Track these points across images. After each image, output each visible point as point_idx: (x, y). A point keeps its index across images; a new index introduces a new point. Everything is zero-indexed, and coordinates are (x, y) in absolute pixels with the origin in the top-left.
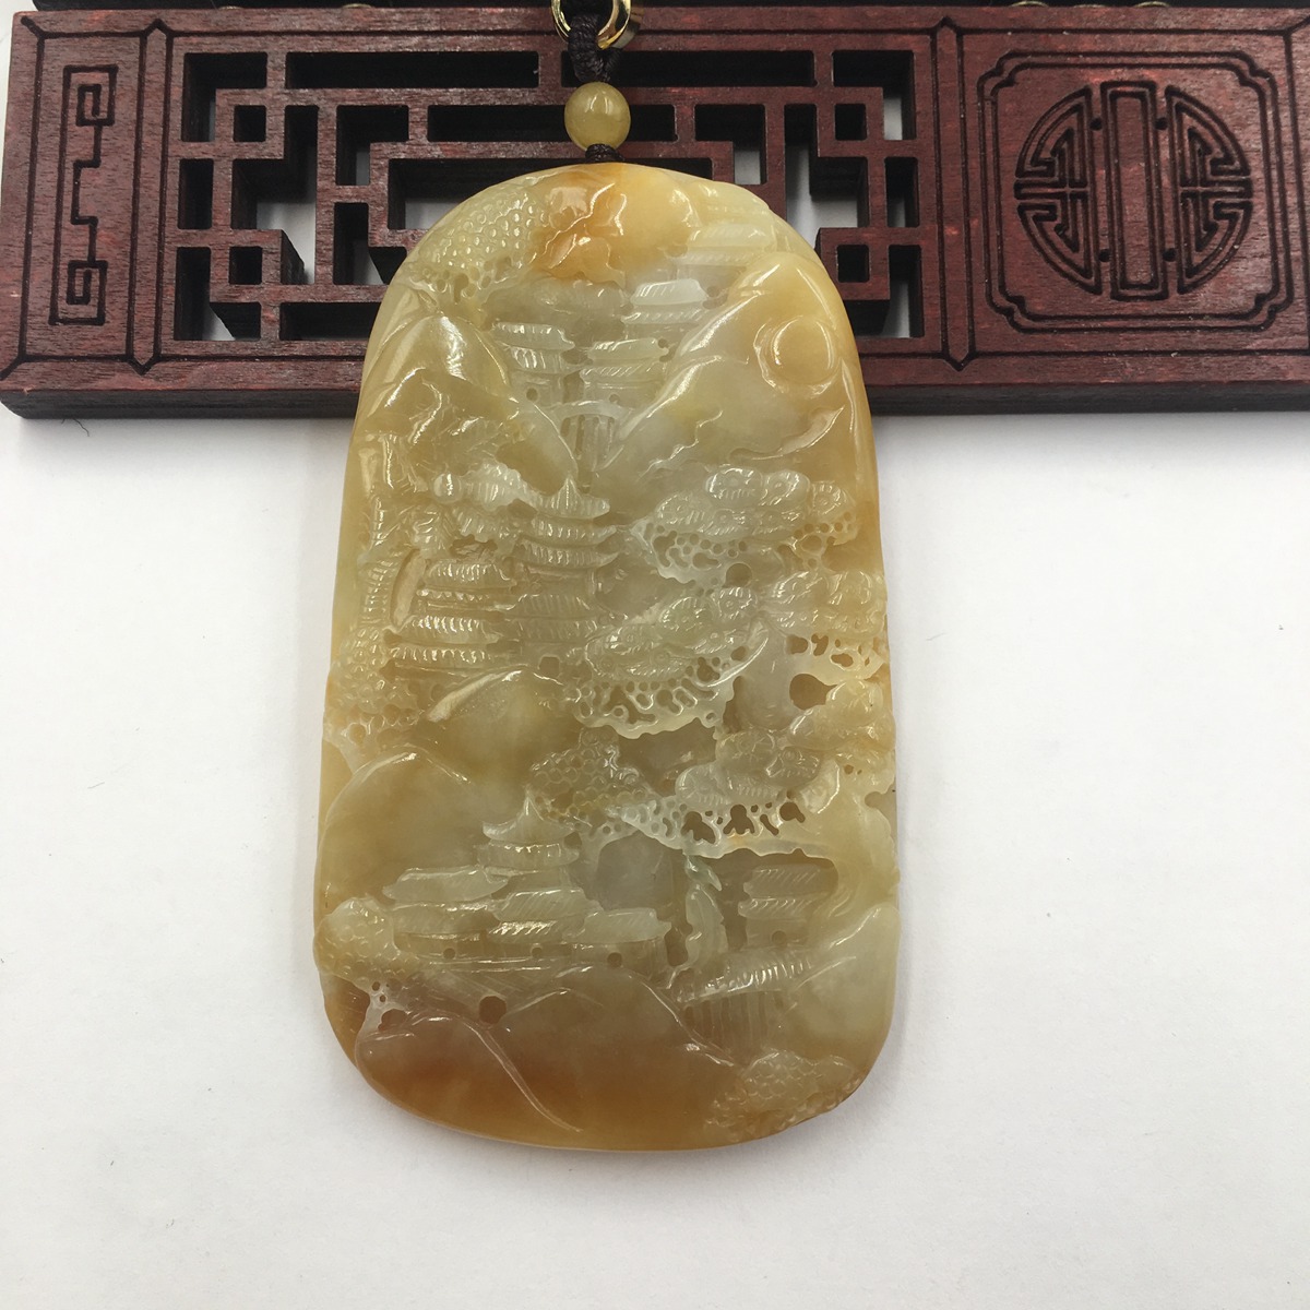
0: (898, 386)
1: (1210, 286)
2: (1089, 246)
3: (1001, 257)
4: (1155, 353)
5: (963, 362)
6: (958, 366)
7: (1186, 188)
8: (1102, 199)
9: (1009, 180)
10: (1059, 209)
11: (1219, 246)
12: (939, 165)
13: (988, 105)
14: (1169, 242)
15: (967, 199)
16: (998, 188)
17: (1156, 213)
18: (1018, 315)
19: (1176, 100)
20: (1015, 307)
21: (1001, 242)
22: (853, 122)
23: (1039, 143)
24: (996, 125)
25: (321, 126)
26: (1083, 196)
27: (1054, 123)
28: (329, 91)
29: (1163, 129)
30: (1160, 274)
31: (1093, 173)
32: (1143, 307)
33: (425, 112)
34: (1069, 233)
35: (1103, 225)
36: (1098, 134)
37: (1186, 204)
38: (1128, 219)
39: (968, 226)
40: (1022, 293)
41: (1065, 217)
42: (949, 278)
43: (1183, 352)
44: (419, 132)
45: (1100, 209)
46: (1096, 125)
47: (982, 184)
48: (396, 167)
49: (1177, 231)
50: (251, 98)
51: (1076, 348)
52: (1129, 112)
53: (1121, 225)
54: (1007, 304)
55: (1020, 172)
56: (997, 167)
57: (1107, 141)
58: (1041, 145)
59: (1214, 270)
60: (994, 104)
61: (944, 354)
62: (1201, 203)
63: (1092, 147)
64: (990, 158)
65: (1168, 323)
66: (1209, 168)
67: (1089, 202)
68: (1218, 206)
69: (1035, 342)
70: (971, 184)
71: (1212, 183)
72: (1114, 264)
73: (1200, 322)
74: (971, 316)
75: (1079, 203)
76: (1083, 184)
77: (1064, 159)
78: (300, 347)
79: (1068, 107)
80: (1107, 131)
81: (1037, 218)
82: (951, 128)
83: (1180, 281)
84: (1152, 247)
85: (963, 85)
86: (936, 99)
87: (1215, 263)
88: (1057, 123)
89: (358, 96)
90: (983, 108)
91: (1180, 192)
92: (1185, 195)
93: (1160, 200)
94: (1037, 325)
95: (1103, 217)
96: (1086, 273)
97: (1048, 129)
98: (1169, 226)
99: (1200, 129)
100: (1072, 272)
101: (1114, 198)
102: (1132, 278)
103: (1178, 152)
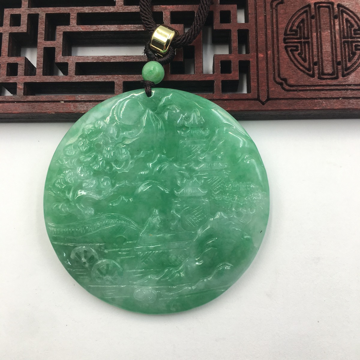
0: (241, 111)
1: (353, 74)
2: (310, 60)
3: (279, 64)
4: (334, 98)
5: (265, 102)
6: (263, 103)
7: (345, 40)
8: (315, 44)
9: (282, 37)
10: (300, 47)
11: (357, 60)
12: (257, 32)
13: (274, 11)
14: (339, 59)
15: (266, 44)
16: (278, 40)
17: (334, 49)
18: (285, 85)
19: (341, 8)
20: (283, 82)
21: (279, 59)
22: (226, 17)
23: (292, 24)
24: (277, 18)
25: (40, 21)
26: (308, 43)
27: (298, 17)
28: (42, 8)
29: (337, 19)
30: (336, 70)
31: (312, 34)
32: (329, 82)
33: (76, 15)
34: (303, 56)
35: (315, 53)
36: (313, 21)
37: (345, 45)
38: (324, 50)
39: (267, 54)
40: (286, 77)
41: (301, 50)
42: (260, 72)
43: (344, 98)
44: (73, 21)
45: (314, 47)
46: (312, 17)
47: (272, 39)
48: (65, 34)
49: (342, 55)
50: (16, 11)
51: (305, 97)
52: (324, 13)
53: (322, 53)
54: (281, 81)
55: (285, 34)
56: (277, 33)
57: (316, 23)
58: (293, 25)
59: (355, 69)
60: (276, 10)
61: (258, 99)
62: (350, 45)
63: (311, 25)
64: (275, 29)
65: (338, 88)
66: (353, 32)
67: (310, 45)
68: (356, 46)
69: (290, 95)
70: (268, 38)
71: (354, 38)
72: (319, 67)
73: (350, 87)
74: (268, 86)
75: (307, 45)
76: (308, 38)
77: (301, 30)
78: (30, 98)
79: (302, 11)
80: (316, 20)
81: (291, 51)
82: (261, 19)
83: (343, 73)
84: (333, 61)
85: (265, 3)
86: (256, 9)
87: (355, 66)
88: (299, 17)
89: (53, 10)
90: (272, 12)
91: (343, 41)
92: (344, 42)
93: (336, 44)
94: (292, 88)
95: (315, 50)
96: (309, 70)
97: (295, 19)
98: (339, 53)
99: (350, 19)
100: (304, 69)
101: (319, 43)
102: (326, 72)
103: (342, 27)
